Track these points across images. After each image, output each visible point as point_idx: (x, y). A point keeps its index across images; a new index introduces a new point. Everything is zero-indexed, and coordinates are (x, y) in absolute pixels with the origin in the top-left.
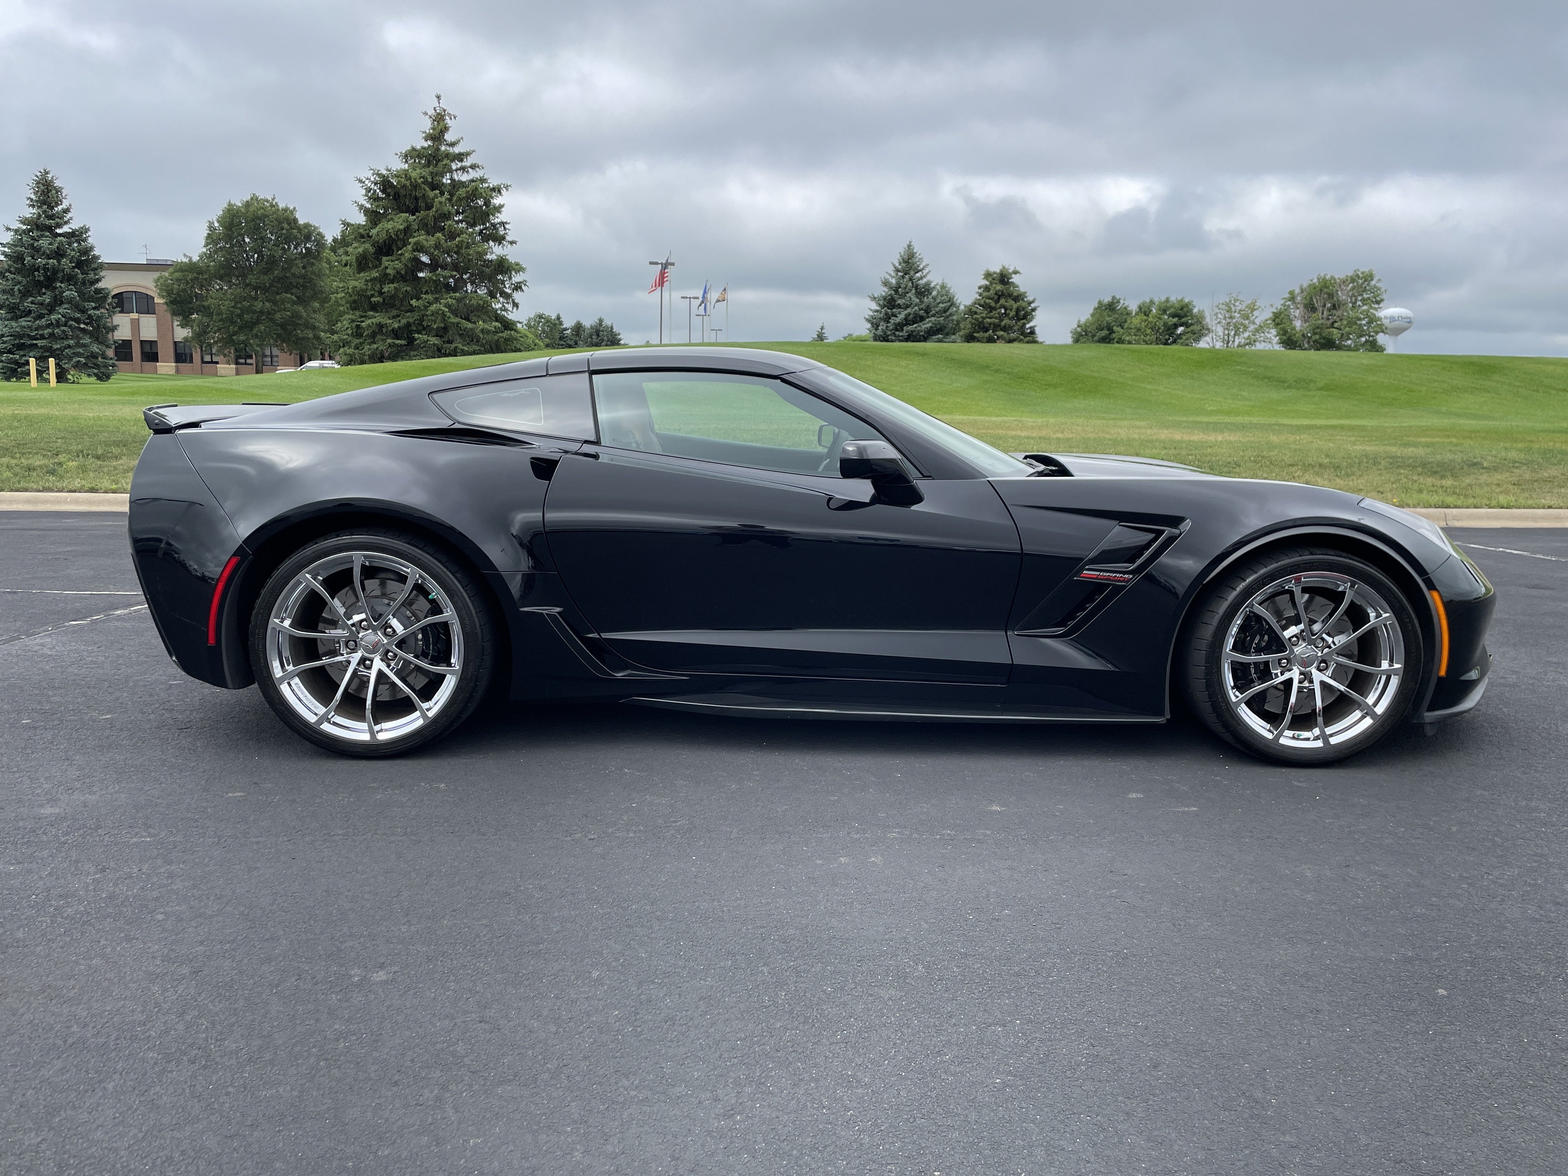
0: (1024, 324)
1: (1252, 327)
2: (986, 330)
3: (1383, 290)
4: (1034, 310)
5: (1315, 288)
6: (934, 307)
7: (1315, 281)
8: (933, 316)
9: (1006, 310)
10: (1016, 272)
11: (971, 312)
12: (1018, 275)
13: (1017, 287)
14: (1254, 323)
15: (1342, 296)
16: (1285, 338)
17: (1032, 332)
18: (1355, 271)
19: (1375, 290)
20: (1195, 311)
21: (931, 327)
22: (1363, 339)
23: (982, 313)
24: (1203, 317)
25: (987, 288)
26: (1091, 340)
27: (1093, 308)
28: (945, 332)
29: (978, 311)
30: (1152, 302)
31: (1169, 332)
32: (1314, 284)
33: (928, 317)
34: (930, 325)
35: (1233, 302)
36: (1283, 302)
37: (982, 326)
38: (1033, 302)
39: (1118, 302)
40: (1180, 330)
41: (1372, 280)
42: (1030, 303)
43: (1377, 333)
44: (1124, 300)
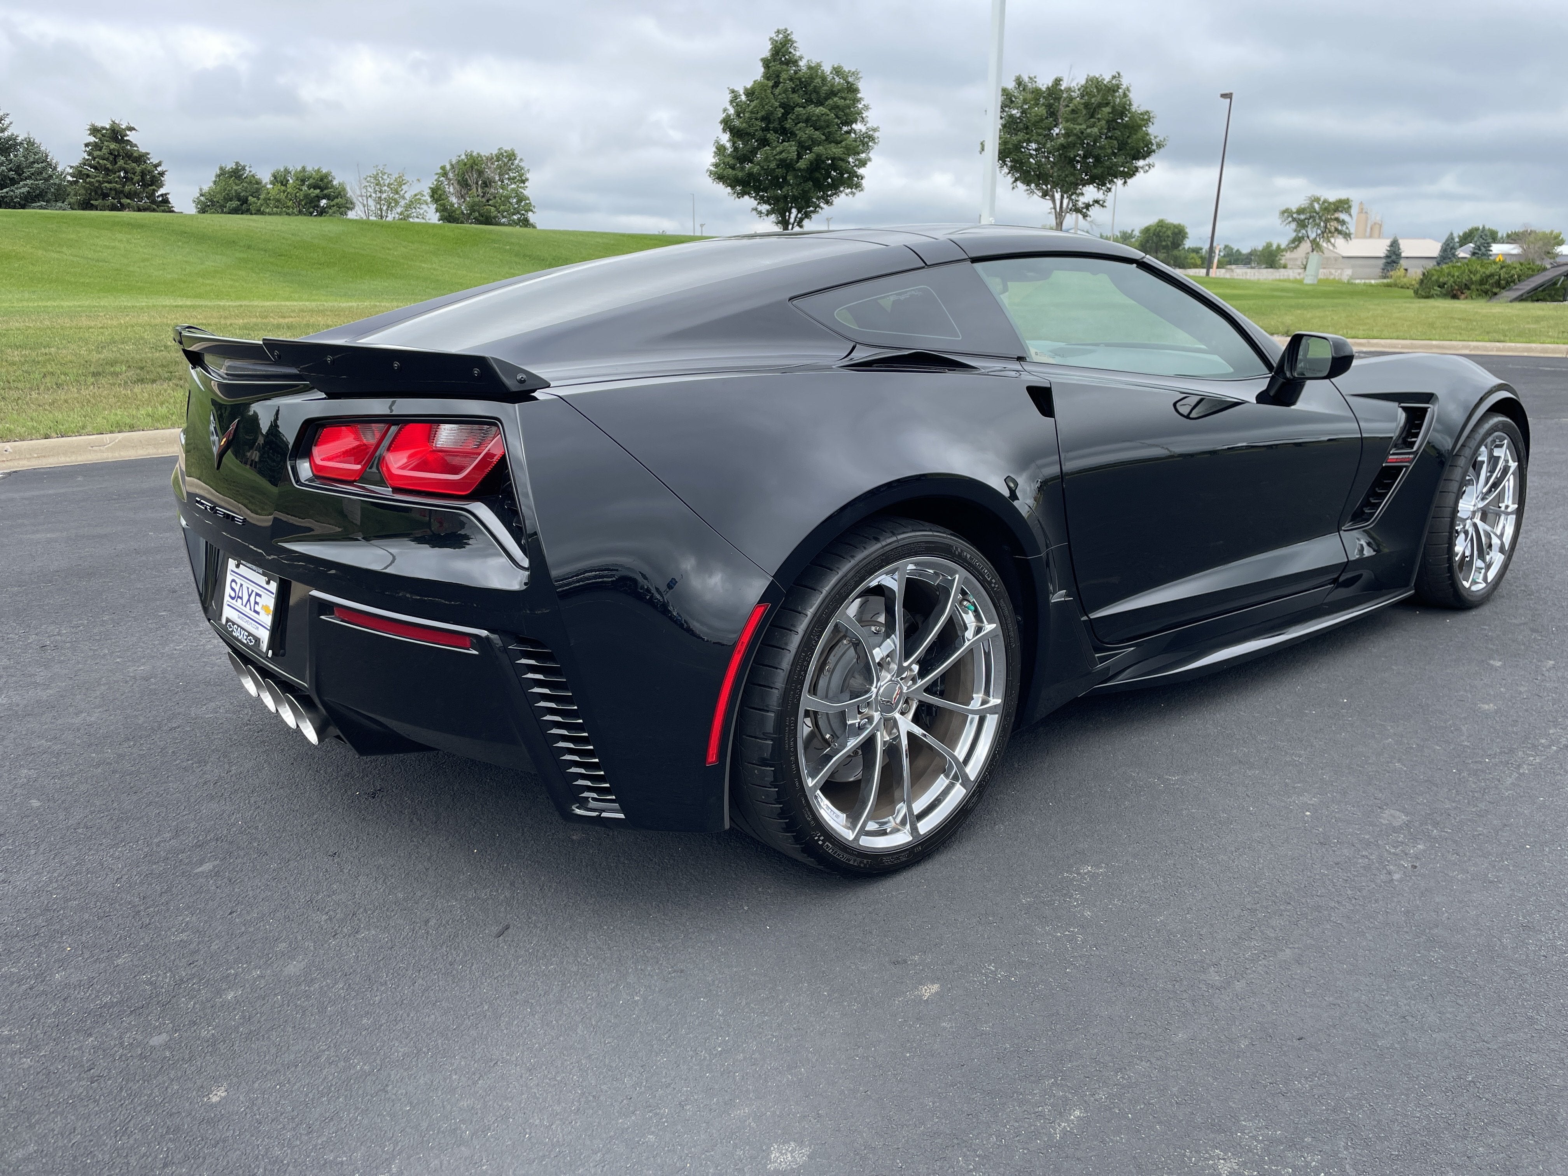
0: (154, 191)
1: (402, 203)
2: (105, 196)
3: (526, 169)
4: (162, 174)
5: (465, 165)
6: (27, 167)
7: (463, 157)
8: (29, 178)
9: (126, 172)
10: (131, 129)
11: (79, 173)
12: (134, 132)
13: (136, 146)
14: (404, 198)
15: (489, 173)
16: (446, 214)
17: (165, 201)
18: (499, 149)
19: (519, 169)
20: (335, 183)
21: (28, 192)
22: (515, 217)
23: (97, 177)
24: (344, 190)
25: (96, 146)
26: (220, 210)
27: (214, 174)
28: (46, 198)
29: (90, 173)
30: (287, 171)
31: (313, 205)
32: (463, 160)
33: (22, 180)
34: (27, 189)
35: (380, 175)
36: (436, 177)
37: (99, 192)
38: (159, 164)
39: (244, 168)
40: (323, 202)
41: (515, 159)
42: (156, 166)
43: (527, 211)
44: (250, 167)
